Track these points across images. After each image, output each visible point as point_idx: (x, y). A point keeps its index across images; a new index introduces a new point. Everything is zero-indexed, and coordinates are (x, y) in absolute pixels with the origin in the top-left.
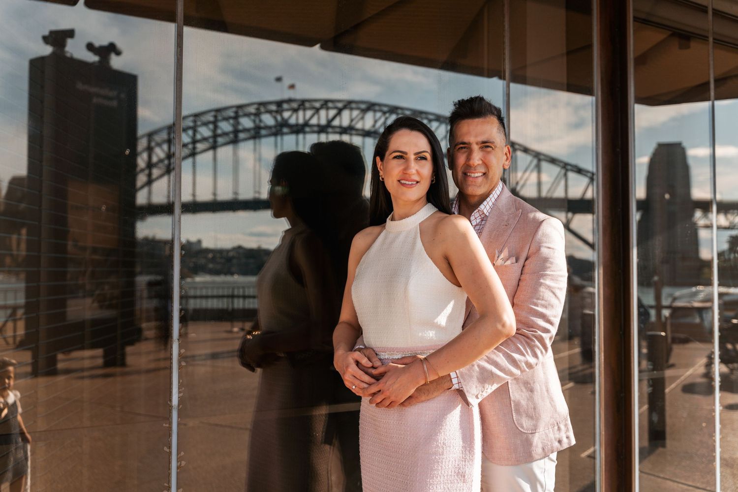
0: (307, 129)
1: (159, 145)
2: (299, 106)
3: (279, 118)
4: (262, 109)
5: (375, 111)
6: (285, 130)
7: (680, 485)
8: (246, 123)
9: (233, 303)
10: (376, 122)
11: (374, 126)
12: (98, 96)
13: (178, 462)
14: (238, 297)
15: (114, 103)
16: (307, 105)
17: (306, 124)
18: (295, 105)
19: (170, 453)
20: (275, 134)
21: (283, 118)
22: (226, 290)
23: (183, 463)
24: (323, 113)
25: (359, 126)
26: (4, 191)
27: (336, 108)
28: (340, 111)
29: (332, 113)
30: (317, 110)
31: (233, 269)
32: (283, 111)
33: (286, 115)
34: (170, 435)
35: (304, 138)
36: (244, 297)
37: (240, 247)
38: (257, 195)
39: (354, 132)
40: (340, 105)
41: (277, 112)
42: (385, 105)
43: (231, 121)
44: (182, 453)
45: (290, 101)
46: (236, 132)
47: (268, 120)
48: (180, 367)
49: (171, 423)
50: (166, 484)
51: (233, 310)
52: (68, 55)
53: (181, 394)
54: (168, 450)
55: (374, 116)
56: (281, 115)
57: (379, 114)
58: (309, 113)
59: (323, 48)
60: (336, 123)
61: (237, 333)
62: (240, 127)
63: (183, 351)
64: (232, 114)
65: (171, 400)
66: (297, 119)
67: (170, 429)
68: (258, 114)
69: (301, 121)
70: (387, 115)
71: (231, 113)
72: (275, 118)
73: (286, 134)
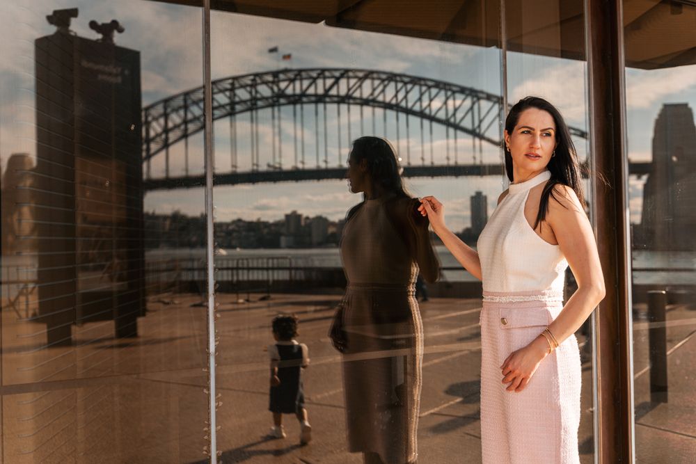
0: (305, 99)
1: (156, 119)
2: (296, 75)
3: (276, 89)
4: (258, 81)
5: (373, 79)
6: (282, 101)
7: (680, 436)
8: (243, 94)
9: (238, 275)
10: (374, 90)
11: (372, 94)
12: (103, 73)
13: (216, 402)
14: (243, 269)
15: (119, 80)
16: (304, 74)
17: (303, 94)
18: (291, 75)
19: (209, 395)
20: (272, 106)
21: (279, 89)
22: (230, 262)
23: (221, 404)
24: (320, 82)
25: (357, 94)
26: (4, 170)
27: (333, 77)
28: (337, 80)
29: (329, 82)
30: (314, 80)
31: (234, 242)
32: (279, 81)
33: (283, 85)
34: (208, 379)
35: (302, 109)
36: (249, 269)
37: (240, 220)
38: (255, 168)
39: (351, 101)
40: (337, 74)
41: (273, 82)
42: (384, 73)
43: (228, 93)
44: (220, 395)
45: (285, 71)
46: (233, 104)
47: (264, 91)
48: (216, 319)
49: (208, 368)
50: (206, 422)
51: (238, 282)
52: (72, 34)
53: (217, 343)
54: (207, 392)
55: (373, 84)
56: (278, 86)
57: (377, 82)
58: (306, 83)
59: (328, 24)
60: (334, 92)
61: (243, 303)
62: (237, 99)
63: (217, 304)
64: (229, 86)
65: (208, 348)
66: (294, 89)
67: (209, 373)
68: (254, 85)
69: (298, 91)
70: (386, 82)
71: (227, 85)
72: (272, 89)
73: (284, 104)
